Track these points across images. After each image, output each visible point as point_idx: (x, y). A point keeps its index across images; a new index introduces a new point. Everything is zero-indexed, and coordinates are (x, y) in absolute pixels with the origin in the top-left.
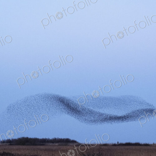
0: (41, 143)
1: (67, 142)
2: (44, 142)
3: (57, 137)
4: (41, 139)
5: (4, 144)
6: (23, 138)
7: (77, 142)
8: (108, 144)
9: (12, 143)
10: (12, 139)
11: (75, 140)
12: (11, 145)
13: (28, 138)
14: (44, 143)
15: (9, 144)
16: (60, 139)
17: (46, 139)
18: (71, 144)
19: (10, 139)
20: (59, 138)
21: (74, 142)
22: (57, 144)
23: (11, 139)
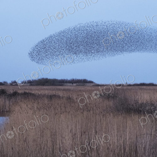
0: (60, 84)
1: (84, 82)
2: (62, 82)
3: (74, 78)
4: (60, 80)
6: (43, 79)
9: (32, 84)
11: (92, 81)
13: (47, 78)
14: (62, 84)
15: (30, 84)
16: (78, 79)
17: (64, 80)
20: (77, 79)
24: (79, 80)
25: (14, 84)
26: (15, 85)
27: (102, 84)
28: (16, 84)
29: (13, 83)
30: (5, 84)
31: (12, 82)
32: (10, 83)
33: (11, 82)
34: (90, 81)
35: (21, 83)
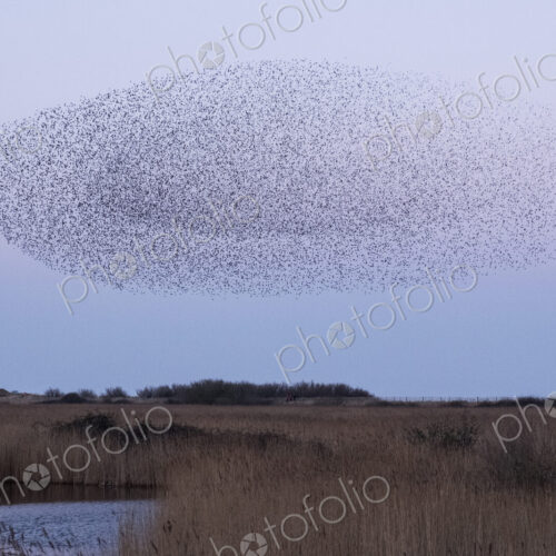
0: (264, 399)
1: (340, 393)
2: (270, 394)
3: (308, 381)
4: (260, 387)
5: (152, 400)
6: (208, 383)
7: (371, 396)
8: (466, 402)
9: (174, 399)
10: (174, 386)
11: (364, 389)
12: (171, 402)
13: (221, 382)
14: (271, 399)
15: (166, 399)
16: (318, 385)
17: (276, 386)
18: (354, 401)
19: (167, 387)
20: (315, 383)
21: (361, 394)
22: (310, 402)
23: (171, 387)
24: (323, 386)
25: (117, 399)
26: (119, 402)
27: (397, 400)
28: (121, 398)
29: (112, 396)
30: (89, 399)
31: (108, 391)
32: (103, 397)
33: (105, 392)
34: (357, 390)
35: (136, 395)
